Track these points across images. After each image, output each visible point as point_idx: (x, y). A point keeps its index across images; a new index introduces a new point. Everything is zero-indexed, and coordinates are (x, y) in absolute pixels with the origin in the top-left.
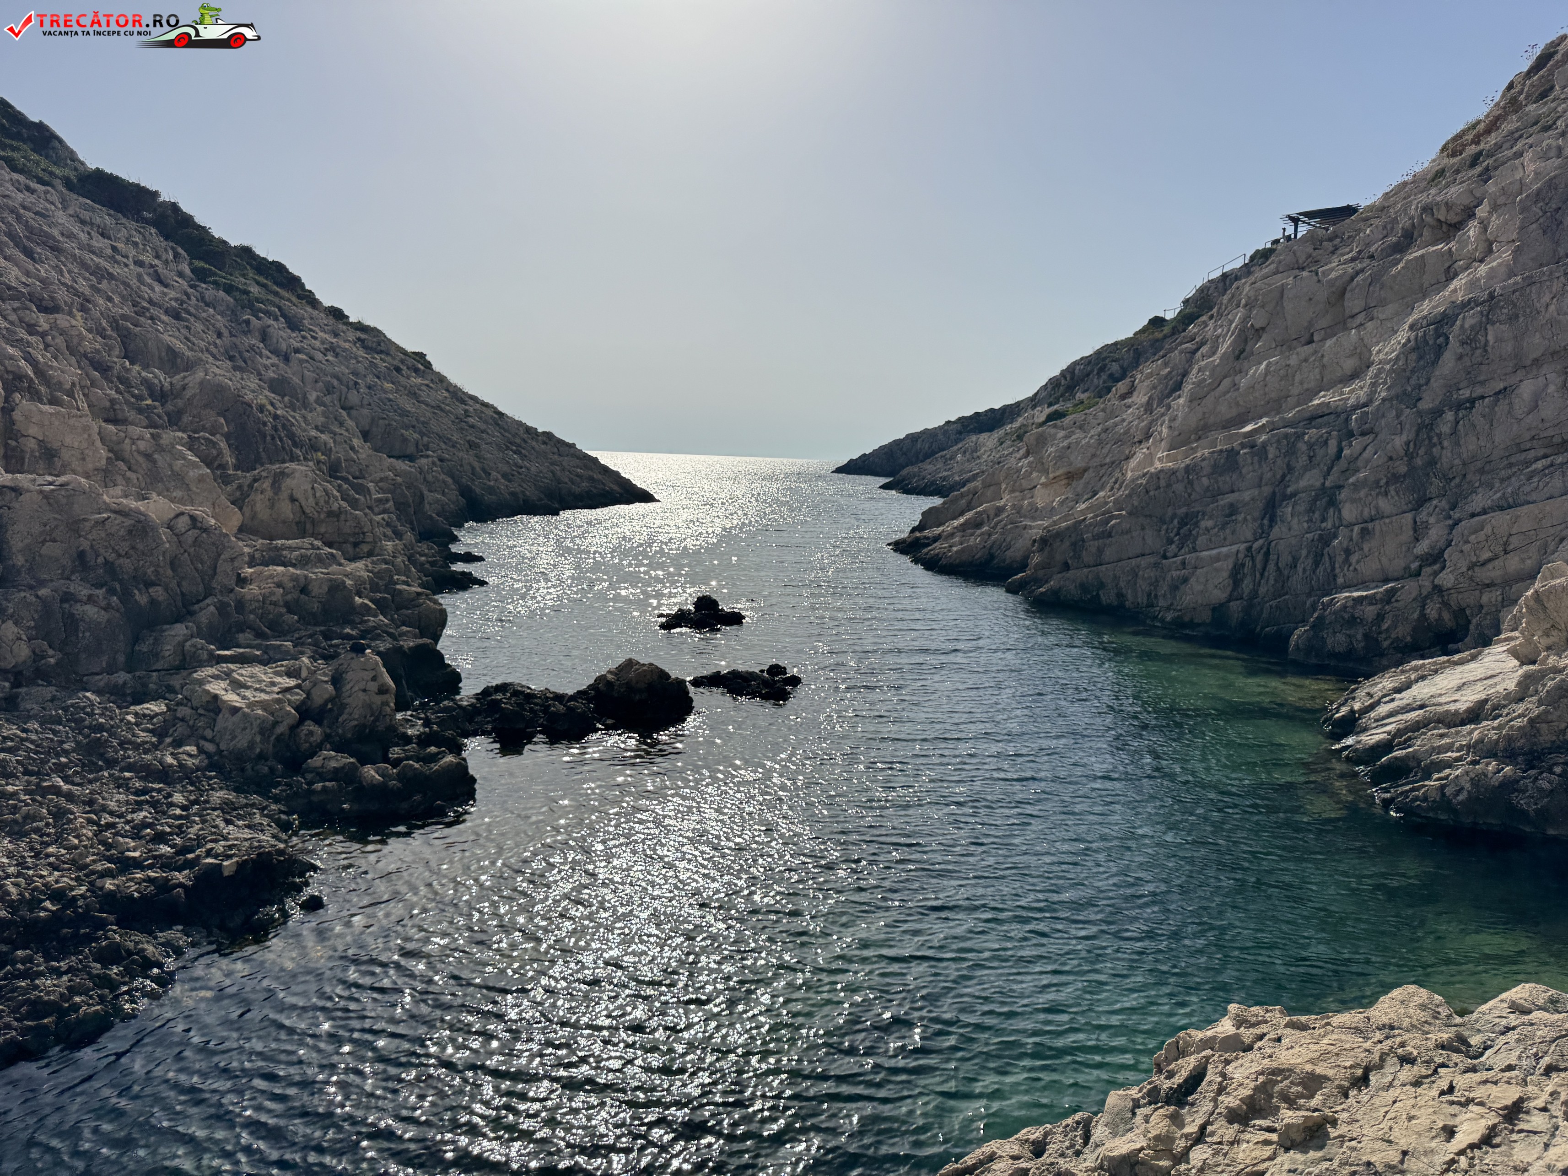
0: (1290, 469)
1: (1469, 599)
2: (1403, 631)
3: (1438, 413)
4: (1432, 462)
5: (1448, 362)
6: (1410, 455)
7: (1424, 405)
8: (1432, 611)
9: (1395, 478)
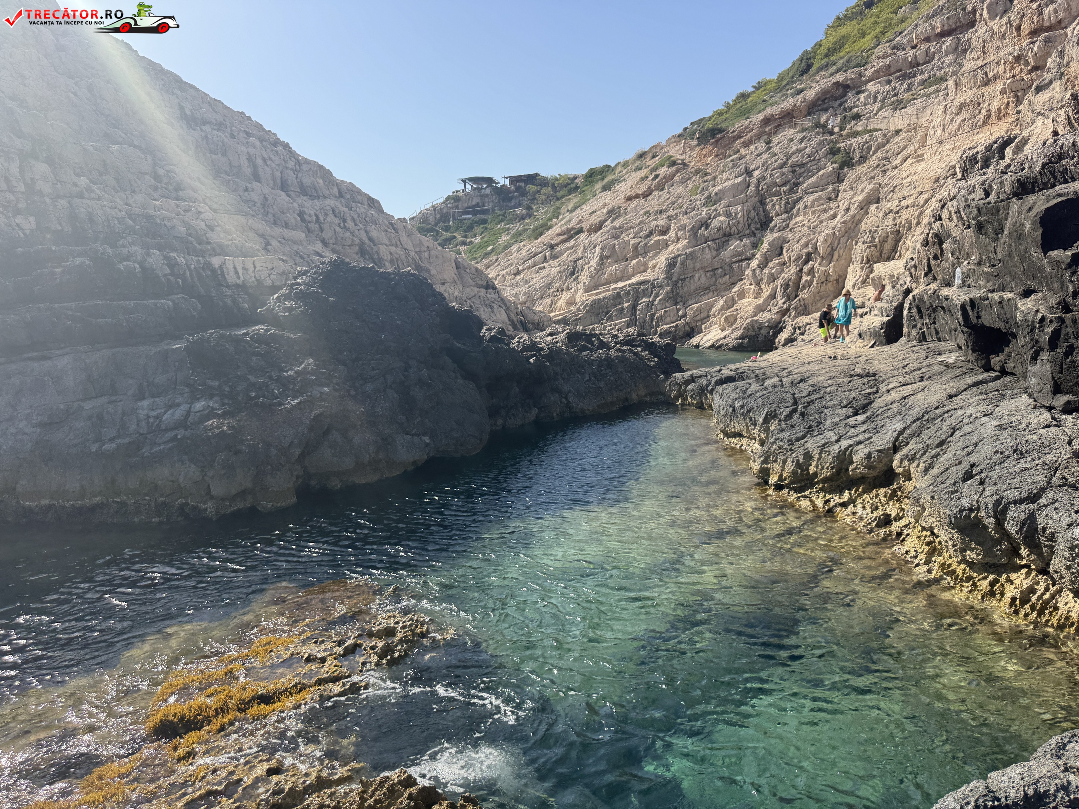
0: (638, 297)
1: (694, 324)
2: (681, 333)
3: (677, 282)
4: (678, 293)
5: (677, 269)
6: (672, 292)
7: (674, 279)
8: (687, 328)
9: (670, 298)
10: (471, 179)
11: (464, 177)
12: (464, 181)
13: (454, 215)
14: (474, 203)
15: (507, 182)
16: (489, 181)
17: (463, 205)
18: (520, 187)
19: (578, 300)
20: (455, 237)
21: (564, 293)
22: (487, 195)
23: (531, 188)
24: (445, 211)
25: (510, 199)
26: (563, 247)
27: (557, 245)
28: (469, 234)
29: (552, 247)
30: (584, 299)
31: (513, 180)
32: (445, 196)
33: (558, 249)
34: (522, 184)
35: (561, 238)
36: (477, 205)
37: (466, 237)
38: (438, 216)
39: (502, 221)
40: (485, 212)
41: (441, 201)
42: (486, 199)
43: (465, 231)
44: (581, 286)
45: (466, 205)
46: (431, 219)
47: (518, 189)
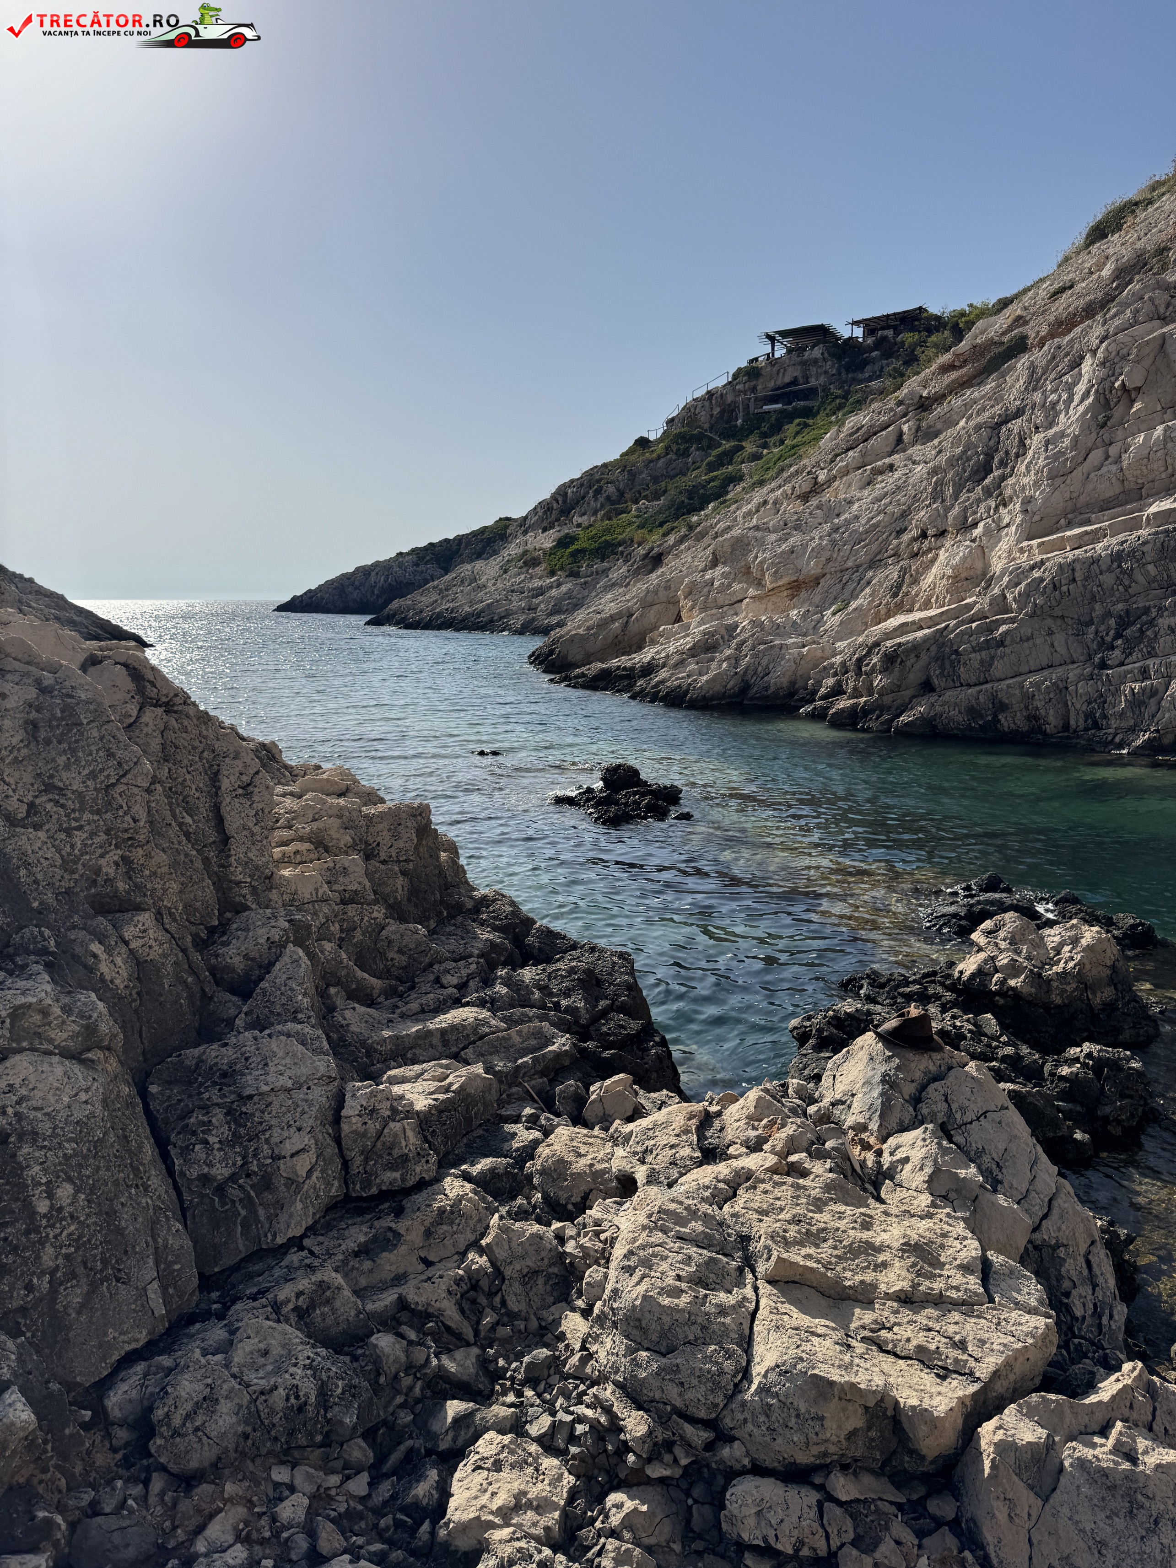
10: (784, 334)
11: (771, 330)
12: (771, 338)
13: (747, 407)
14: (787, 379)
15: (859, 332)
16: (821, 333)
17: (765, 386)
18: (884, 338)
19: (997, 565)
20: (743, 448)
21: (948, 543)
22: (816, 361)
23: (909, 338)
24: (730, 398)
25: (861, 366)
26: (956, 402)
27: (939, 398)
28: (771, 441)
29: (924, 405)
30: (1023, 559)
31: (871, 326)
32: (732, 371)
33: (939, 410)
34: (890, 333)
35: (954, 375)
36: (795, 382)
37: (765, 446)
38: (716, 411)
39: (840, 407)
40: (811, 393)
41: (722, 381)
42: (813, 370)
43: (765, 435)
44: (1012, 514)
45: (771, 384)
46: (703, 417)
47: (880, 343)
